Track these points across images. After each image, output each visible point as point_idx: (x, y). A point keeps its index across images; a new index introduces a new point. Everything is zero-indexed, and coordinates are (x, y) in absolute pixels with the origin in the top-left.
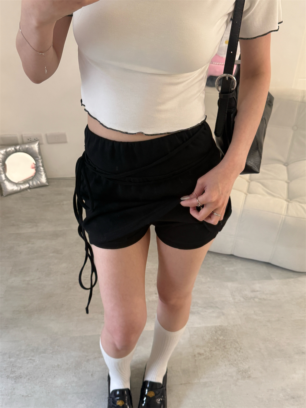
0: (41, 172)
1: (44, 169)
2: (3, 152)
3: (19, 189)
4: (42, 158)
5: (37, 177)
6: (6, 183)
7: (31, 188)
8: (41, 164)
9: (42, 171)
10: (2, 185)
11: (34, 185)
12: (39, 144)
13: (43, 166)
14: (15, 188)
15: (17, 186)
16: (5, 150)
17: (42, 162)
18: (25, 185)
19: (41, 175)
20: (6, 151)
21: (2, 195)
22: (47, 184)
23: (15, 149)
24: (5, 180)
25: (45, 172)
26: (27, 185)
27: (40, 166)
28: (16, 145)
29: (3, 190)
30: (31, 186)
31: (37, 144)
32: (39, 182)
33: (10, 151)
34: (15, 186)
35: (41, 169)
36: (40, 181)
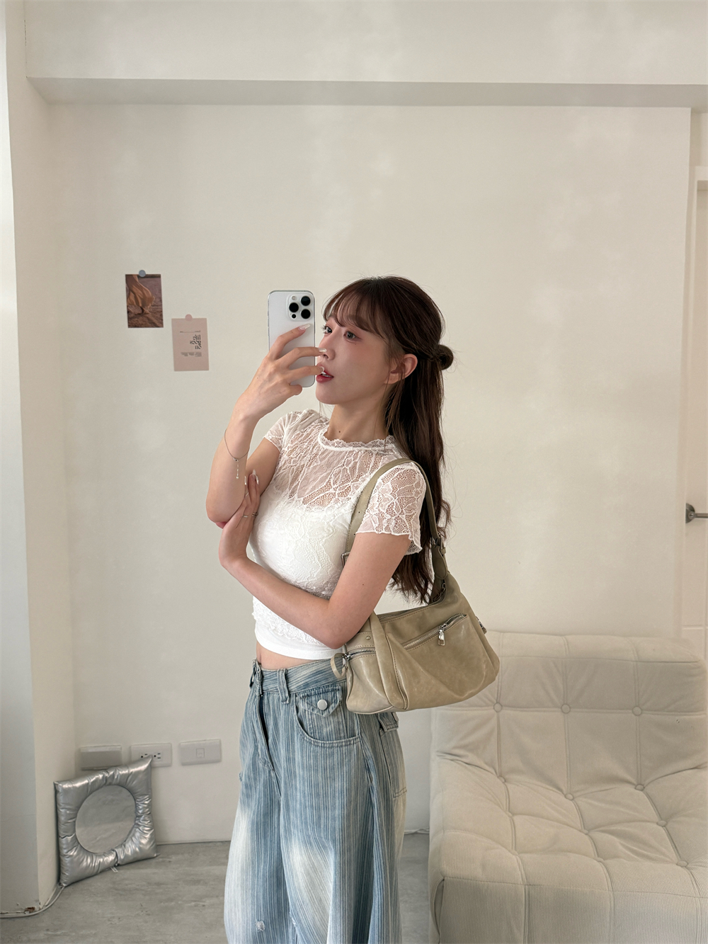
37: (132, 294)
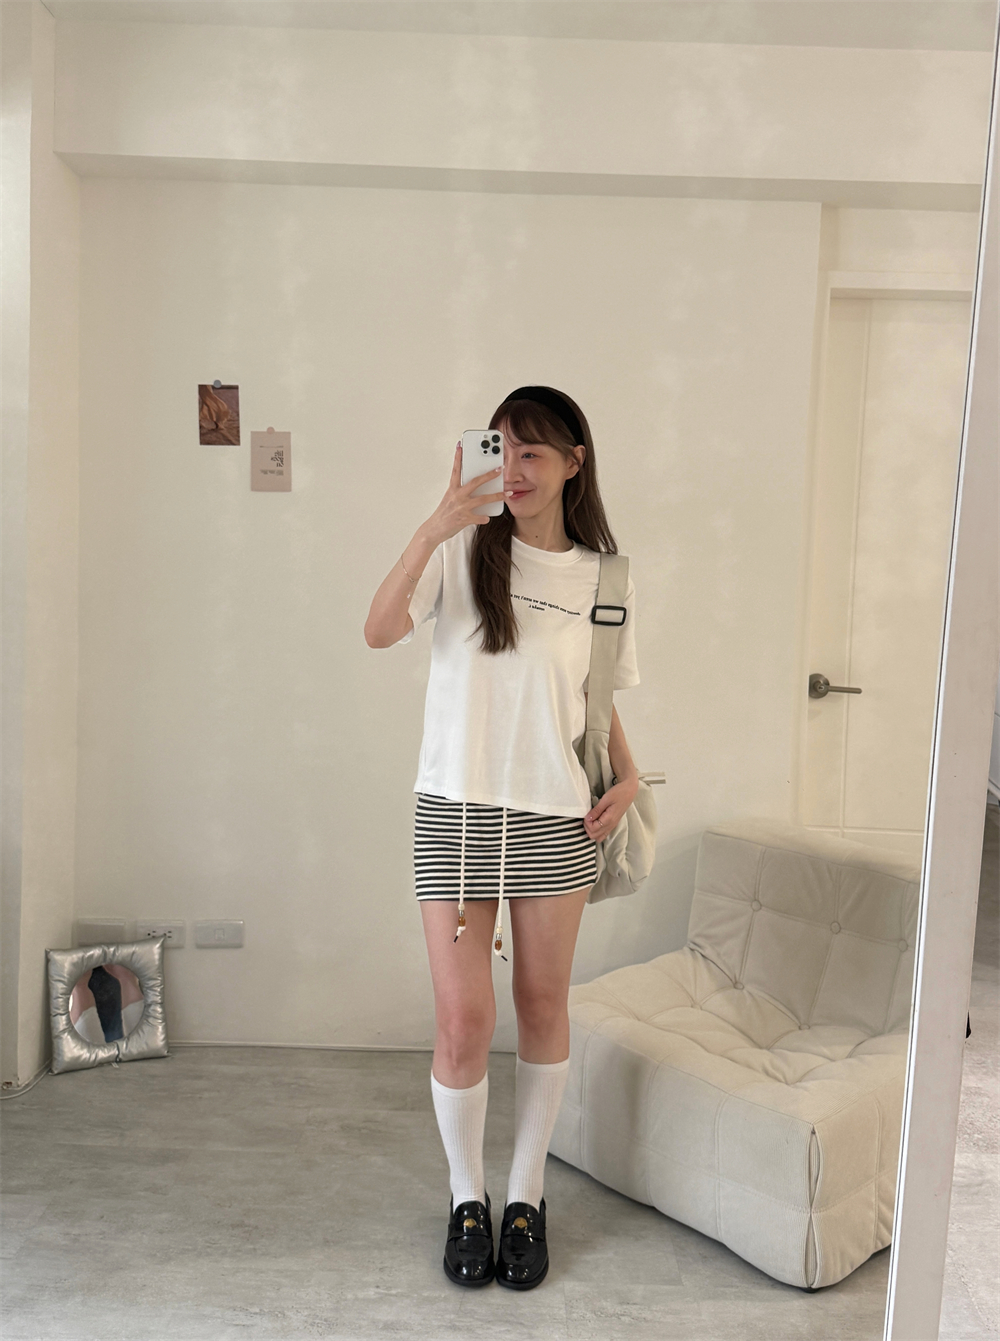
0: (156, 1018)
1: (163, 1012)
2: (76, 956)
3: (93, 1057)
4: (163, 982)
5: (143, 1031)
6: (67, 1037)
7: (121, 1061)
8: (158, 999)
9: (160, 1016)
10: (55, 1041)
11: (130, 1051)
12: (163, 948)
13: (162, 1004)
14: (84, 1054)
15: (89, 1051)
16: (80, 954)
17: (162, 993)
18: (109, 1051)
19: (154, 1027)
20: (83, 957)
21: (51, 1070)
22: (165, 1053)
23: (105, 953)
24: (64, 1031)
25: (165, 1020)
26: (114, 1052)
27: (156, 1003)
28: (109, 945)
29: (55, 1056)
30: (124, 1055)
31: (158, 945)
32: (145, 1046)
33: (92, 956)
34: (85, 1050)
35: (155, 1011)
36: (147, 1044)
37: (205, 407)
